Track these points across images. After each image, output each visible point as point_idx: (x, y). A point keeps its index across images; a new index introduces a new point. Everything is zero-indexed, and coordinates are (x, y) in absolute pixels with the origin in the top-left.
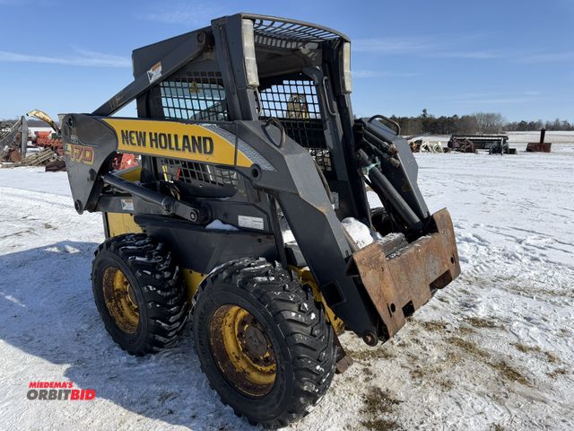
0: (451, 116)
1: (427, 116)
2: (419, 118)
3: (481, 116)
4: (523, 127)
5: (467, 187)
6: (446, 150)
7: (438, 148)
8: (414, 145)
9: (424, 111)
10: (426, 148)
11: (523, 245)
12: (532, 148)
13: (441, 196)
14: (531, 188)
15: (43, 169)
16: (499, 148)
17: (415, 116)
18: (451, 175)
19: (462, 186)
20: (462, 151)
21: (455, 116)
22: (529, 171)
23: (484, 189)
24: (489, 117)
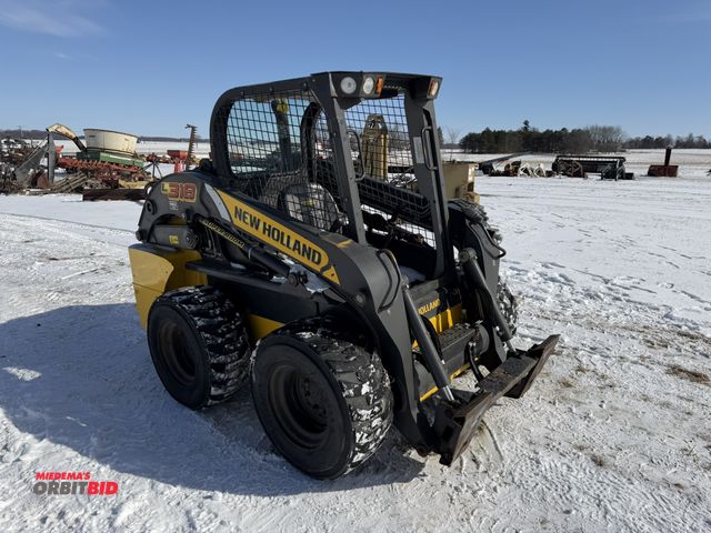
0: (559, 129)
1: (530, 129)
2: (519, 132)
3: (595, 129)
4: (647, 143)
5: (566, 222)
6: (549, 174)
7: (539, 172)
8: (511, 168)
9: (526, 123)
10: (526, 171)
11: (609, 285)
12: (655, 172)
13: (533, 232)
14: (636, 225)
15: (80, 197)
16: (614, 172)
17: (515, 129)
18: (549, 207)
19: (560, 221)
20: (569, 176)
21: (564, 129)
22: (643, 202)
23: (583, 226)
24: (606, 131)
